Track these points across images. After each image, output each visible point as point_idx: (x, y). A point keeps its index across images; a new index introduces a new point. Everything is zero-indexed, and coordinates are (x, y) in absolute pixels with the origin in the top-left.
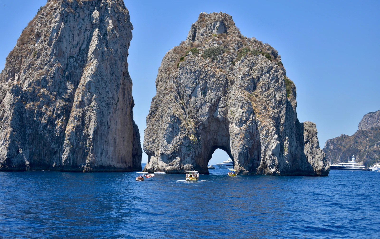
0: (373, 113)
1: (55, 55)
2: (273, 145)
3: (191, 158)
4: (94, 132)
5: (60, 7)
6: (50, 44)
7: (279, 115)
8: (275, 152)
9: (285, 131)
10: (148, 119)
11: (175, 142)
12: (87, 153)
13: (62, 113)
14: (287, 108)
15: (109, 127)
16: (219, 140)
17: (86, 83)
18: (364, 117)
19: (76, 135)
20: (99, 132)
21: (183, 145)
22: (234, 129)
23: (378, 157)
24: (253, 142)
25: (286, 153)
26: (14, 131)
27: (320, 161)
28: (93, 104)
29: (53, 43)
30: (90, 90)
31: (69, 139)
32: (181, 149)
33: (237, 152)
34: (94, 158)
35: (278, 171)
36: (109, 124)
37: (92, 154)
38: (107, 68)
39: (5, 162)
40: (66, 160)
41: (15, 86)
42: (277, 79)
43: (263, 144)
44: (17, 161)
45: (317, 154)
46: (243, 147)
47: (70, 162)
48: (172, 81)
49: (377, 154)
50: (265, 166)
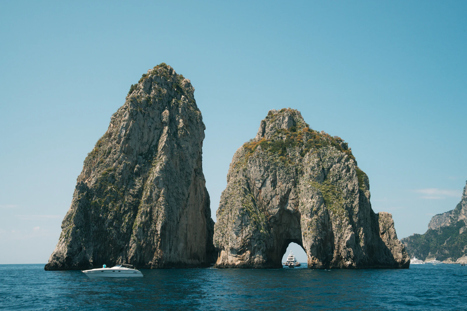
0: (441, 214)
1: (124, 152)
2: (347, 236)
3: (261, 252)
4: (162, 227)
5: (129, 107)
6: (119, 142)
7: (352, 205)
8: (349, 242)
9: (359, 220)
10: (218, 213)
11: (244, 235)
12: (155, 249)
13: (129, 209)
14: (360, 198)
15: (179, 223)
16: (292, 234)
17: (154, 179)
18: (432, 218)
19: (144, 231)
20: (167, 228)
21: (252, 238)
22: (305, 220)
23: (449, 253)
24: (326, 233)
25: (362, 244)
26: (77, 228)
27: (399, 253)
28: (161, 199)
29: (122, 141)
30: (158, 186)
31: (136, 236)
32: (250, 243)
33: (309, 244)
34: (161, 255)
35: (354, 264)
36: (178, 220)
37: (159, 251)
38: (176, 164)
39: (65, 261)
40: (133, 257)
41: (80, 183)
42: (348, 169)
43: (336, 235)
44: (79, 259)
45: (395, 245)
46: (315, 239)
47: (137, 259)
48: (242, 175)
49: (447, 250)
50: (339, 258)
